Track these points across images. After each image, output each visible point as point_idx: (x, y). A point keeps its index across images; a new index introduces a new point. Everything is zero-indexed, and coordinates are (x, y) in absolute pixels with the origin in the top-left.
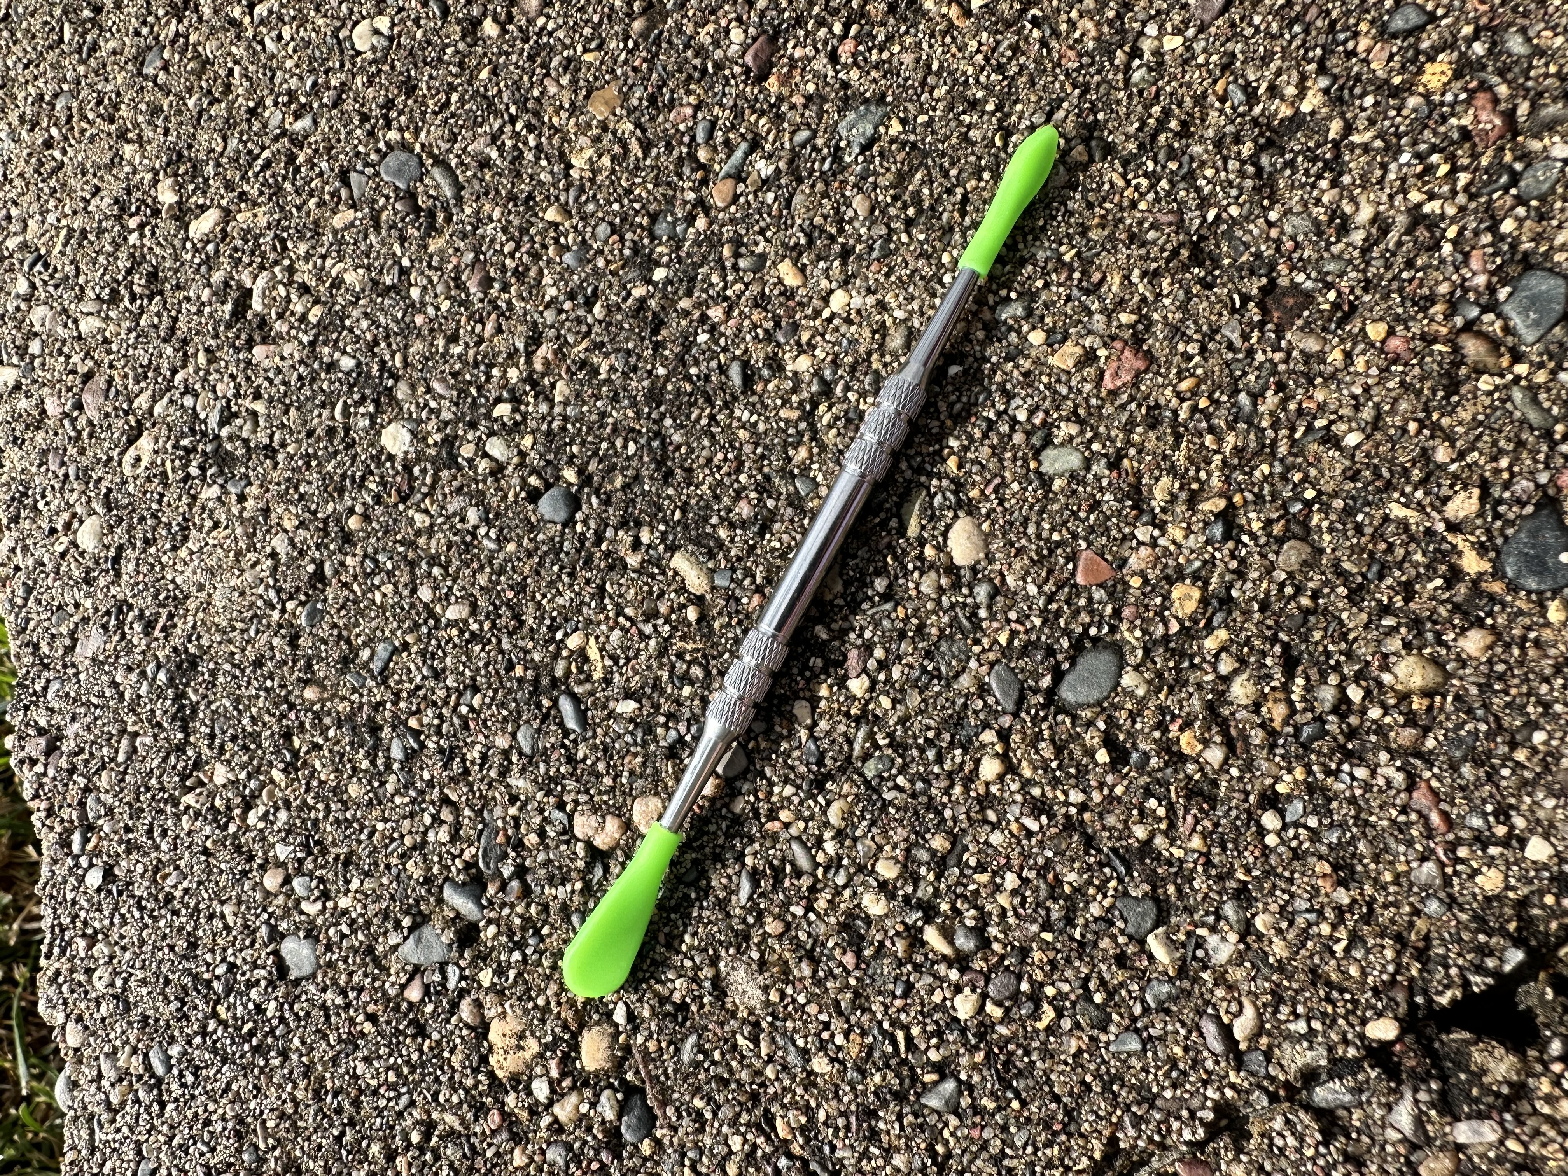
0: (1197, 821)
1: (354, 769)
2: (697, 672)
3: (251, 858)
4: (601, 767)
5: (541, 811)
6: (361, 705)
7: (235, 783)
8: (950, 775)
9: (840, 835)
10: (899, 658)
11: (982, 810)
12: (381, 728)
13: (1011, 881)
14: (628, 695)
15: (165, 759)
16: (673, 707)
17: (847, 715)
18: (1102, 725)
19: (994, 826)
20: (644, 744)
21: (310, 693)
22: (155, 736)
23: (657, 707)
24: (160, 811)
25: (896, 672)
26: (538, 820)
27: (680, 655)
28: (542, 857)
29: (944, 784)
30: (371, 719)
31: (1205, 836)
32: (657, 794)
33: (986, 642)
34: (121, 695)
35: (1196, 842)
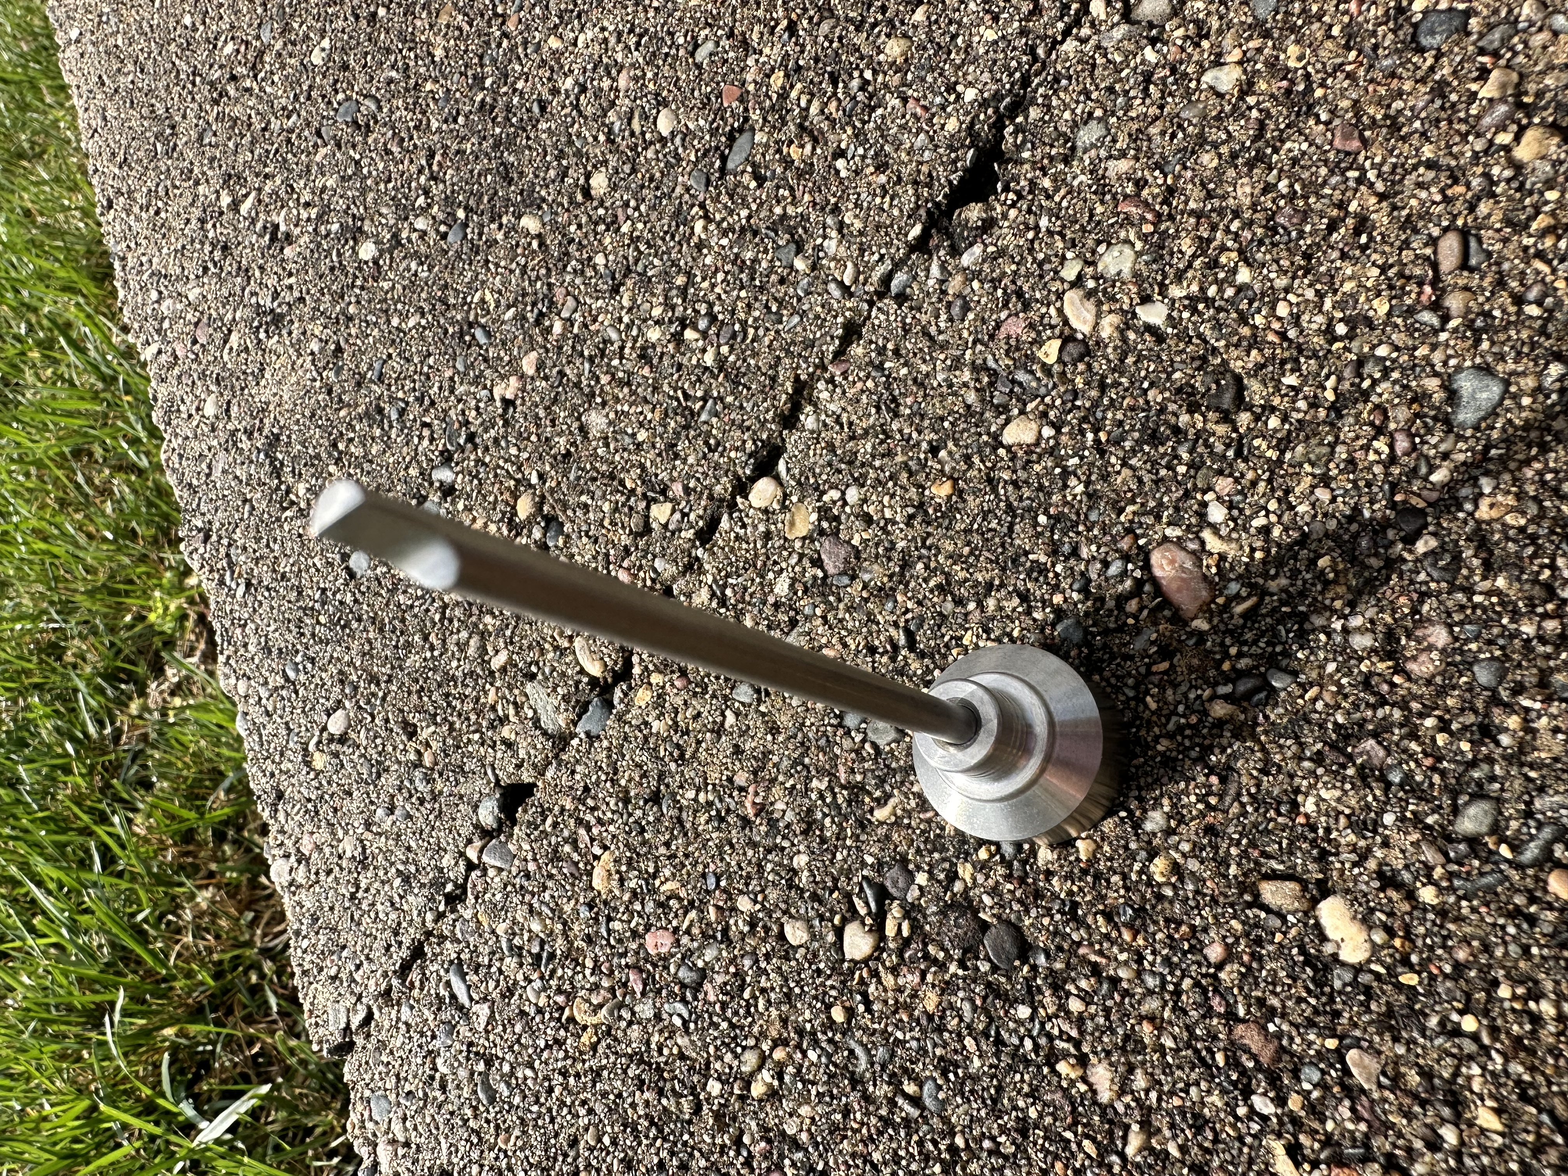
0: (805, 187)
1: (373, 439)
2: (542, 272)
4: (502, 353)
5: (475, 397)
6: (371, 403)
8: (680, 242)
10: (643, 199)
11: (699, 251)
12: (383, 408)
13: (720, 277)
14: (510, 307)
16: (534, 298)
17: (623, 245)
18: (749, 169)
19: (706, 255)
20: (523, 327)
21: (343, 413)
23: (526, 304)
25: (643, 208)
26: (474, 403)
27: (532, 269)
28: (479, 421)
29: (677, 249)
30: (377, 407)
31: (810, 192)
32: (533, 349)
33: (685, 164)
35: (807, 198)
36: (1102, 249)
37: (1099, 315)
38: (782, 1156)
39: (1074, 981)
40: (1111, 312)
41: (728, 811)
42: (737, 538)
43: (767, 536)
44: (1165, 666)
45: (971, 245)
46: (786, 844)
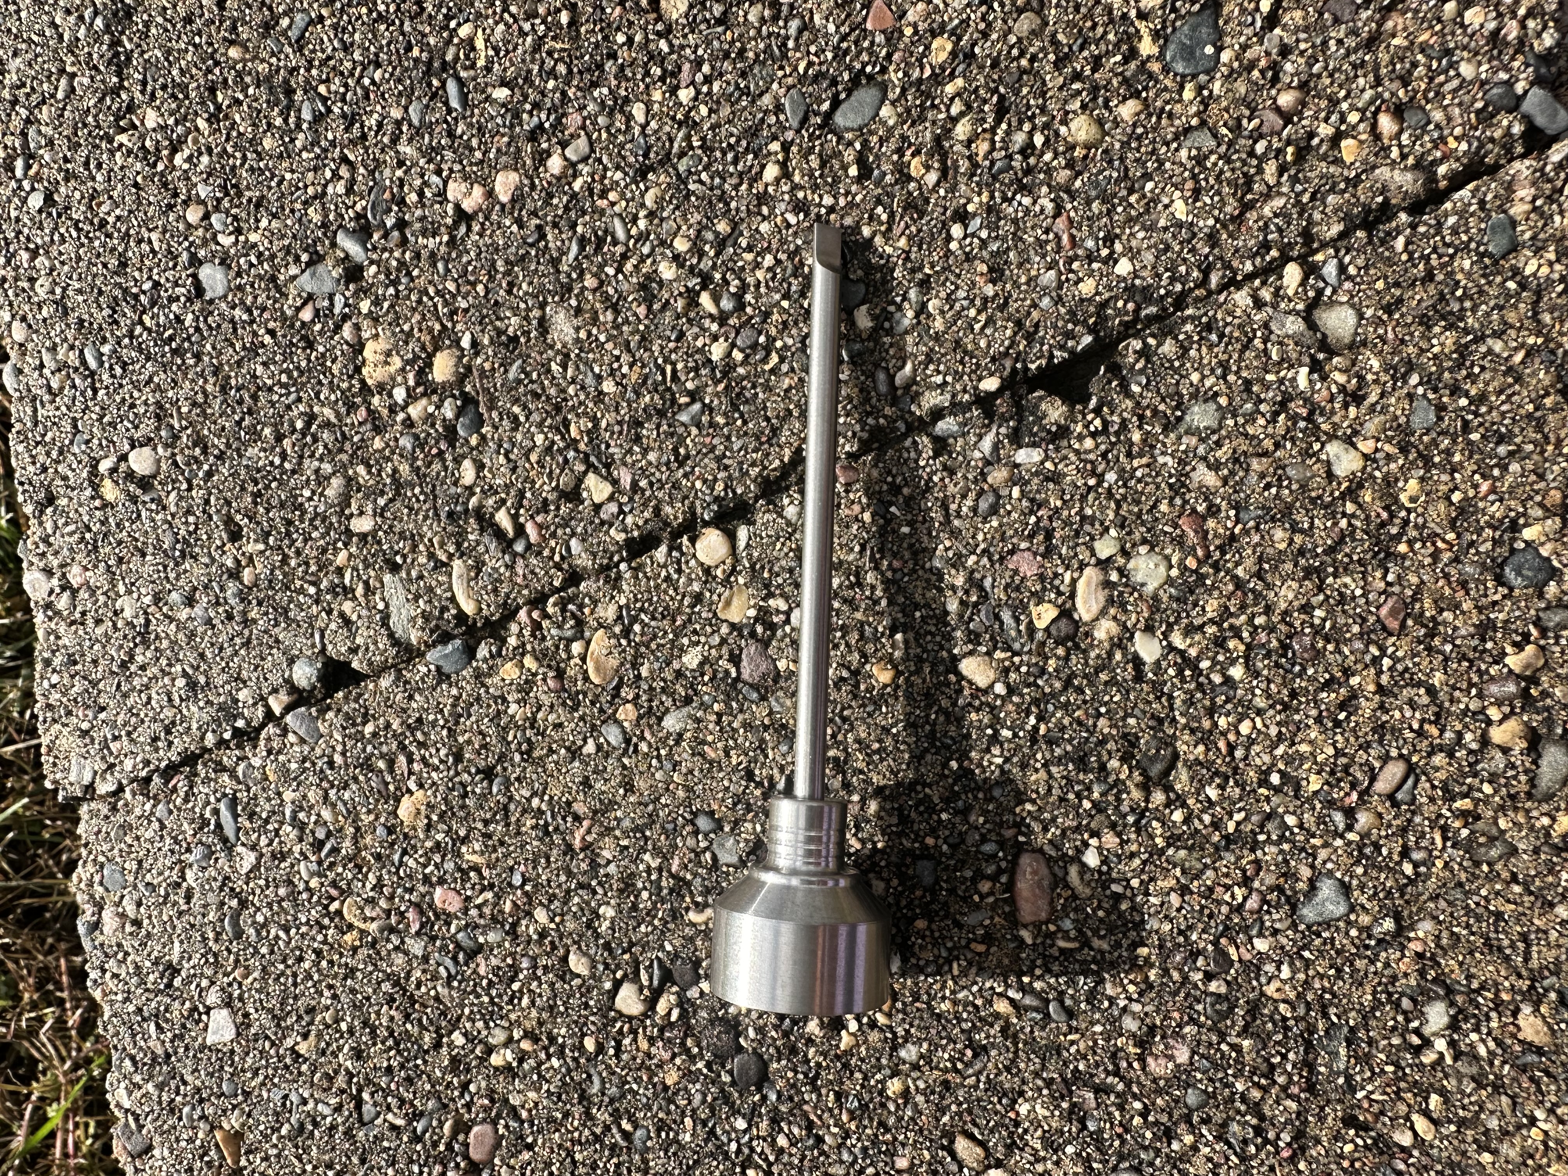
0: (907, 227)
1: (269, 125)
2: (562, 69)
3: (176, 195)
4: (474, 142)
5: (422, 176)
6: (278, 69)
7: (163, 128)
8: (741, 175)
9: (651, 215)
10: (721, 75)
11: (759, 205)
12: (294, 92)
13: (769, 260)
14: (503, 83)
15: (101, 100)
16: (538, 97)
17: (673, 118)
18: (858, 146)
19: (764, 218)
20: (512, 127)
21: (234, 53)
22: (92, 78)
23: (526, 97)
24: (97, 147)
25: (716, 87)
26: (418, 182)
27: (550, 53)
28: (418, 213)
29: (734, 181)
30: (286, 82)
31: (910, 238)
32: (516, 170)
33: (788, 70)
34: (61, 36)
35: (902, 242)
36: (1143, 549)
37: (1103, 612)
38: (499, 1116)
39: (790, 1123)
40: (1115, 618)
41: (556, 829)
42: (668, 579)
43: (698, 598)
44: (981, 948)
45: (1034, 445)
46: (600, 891)
